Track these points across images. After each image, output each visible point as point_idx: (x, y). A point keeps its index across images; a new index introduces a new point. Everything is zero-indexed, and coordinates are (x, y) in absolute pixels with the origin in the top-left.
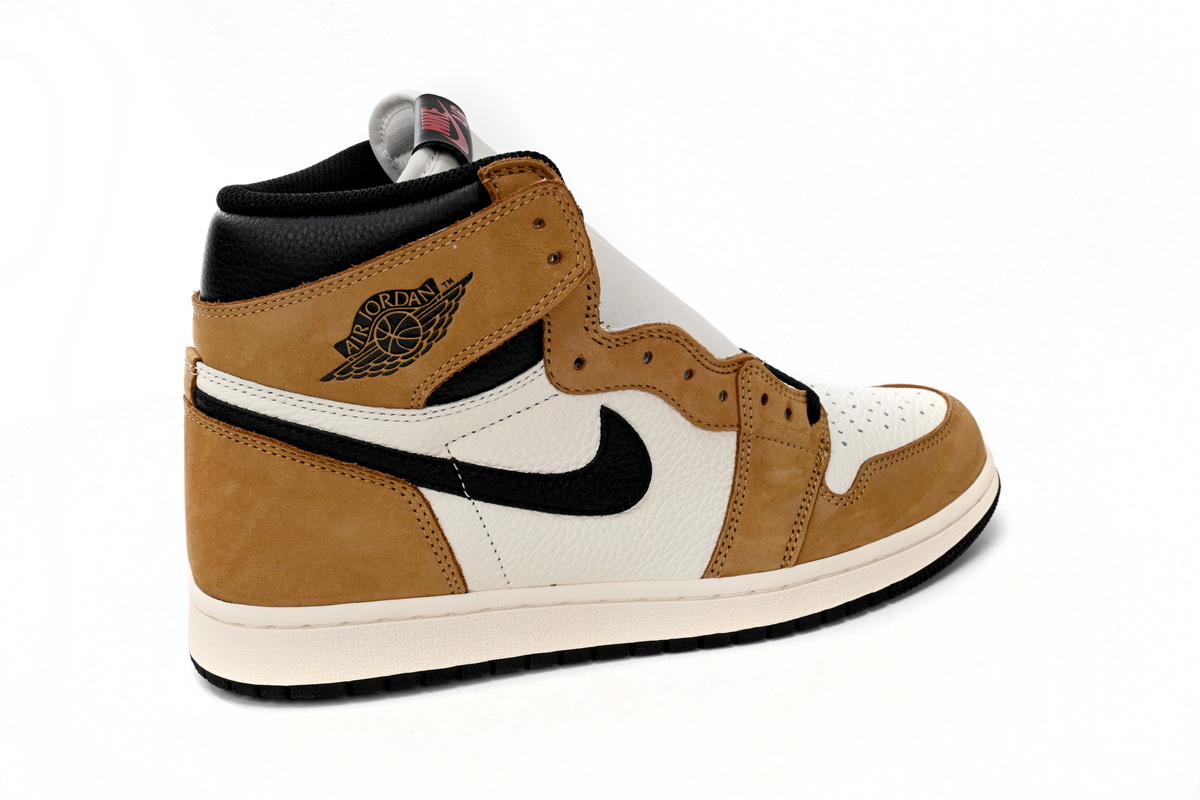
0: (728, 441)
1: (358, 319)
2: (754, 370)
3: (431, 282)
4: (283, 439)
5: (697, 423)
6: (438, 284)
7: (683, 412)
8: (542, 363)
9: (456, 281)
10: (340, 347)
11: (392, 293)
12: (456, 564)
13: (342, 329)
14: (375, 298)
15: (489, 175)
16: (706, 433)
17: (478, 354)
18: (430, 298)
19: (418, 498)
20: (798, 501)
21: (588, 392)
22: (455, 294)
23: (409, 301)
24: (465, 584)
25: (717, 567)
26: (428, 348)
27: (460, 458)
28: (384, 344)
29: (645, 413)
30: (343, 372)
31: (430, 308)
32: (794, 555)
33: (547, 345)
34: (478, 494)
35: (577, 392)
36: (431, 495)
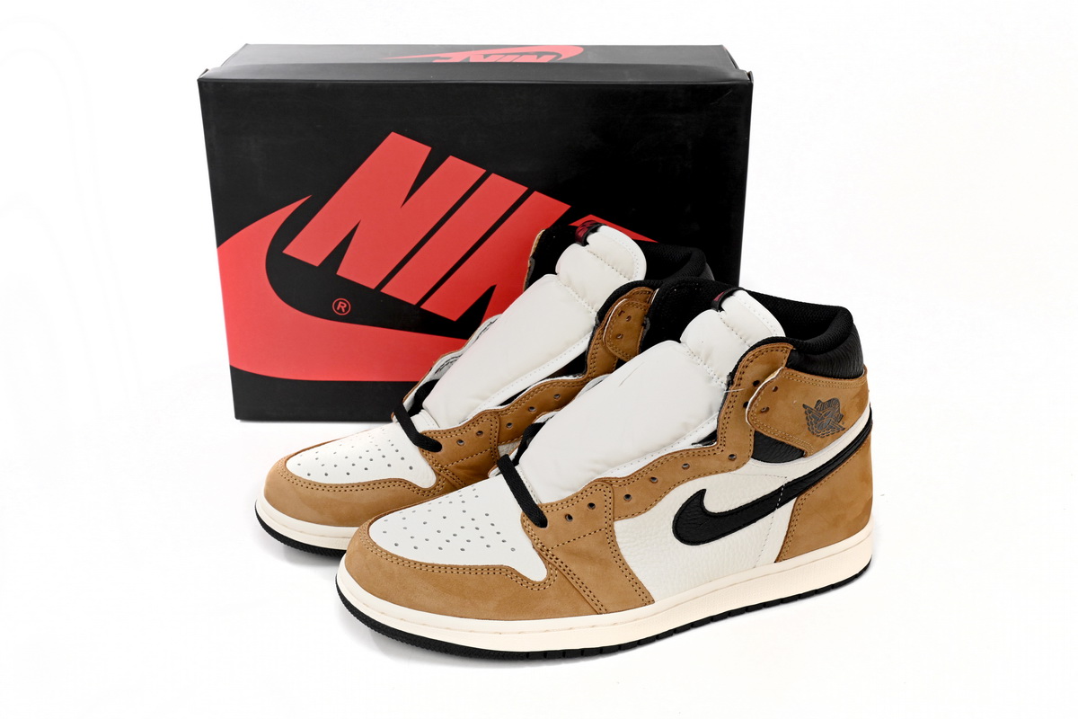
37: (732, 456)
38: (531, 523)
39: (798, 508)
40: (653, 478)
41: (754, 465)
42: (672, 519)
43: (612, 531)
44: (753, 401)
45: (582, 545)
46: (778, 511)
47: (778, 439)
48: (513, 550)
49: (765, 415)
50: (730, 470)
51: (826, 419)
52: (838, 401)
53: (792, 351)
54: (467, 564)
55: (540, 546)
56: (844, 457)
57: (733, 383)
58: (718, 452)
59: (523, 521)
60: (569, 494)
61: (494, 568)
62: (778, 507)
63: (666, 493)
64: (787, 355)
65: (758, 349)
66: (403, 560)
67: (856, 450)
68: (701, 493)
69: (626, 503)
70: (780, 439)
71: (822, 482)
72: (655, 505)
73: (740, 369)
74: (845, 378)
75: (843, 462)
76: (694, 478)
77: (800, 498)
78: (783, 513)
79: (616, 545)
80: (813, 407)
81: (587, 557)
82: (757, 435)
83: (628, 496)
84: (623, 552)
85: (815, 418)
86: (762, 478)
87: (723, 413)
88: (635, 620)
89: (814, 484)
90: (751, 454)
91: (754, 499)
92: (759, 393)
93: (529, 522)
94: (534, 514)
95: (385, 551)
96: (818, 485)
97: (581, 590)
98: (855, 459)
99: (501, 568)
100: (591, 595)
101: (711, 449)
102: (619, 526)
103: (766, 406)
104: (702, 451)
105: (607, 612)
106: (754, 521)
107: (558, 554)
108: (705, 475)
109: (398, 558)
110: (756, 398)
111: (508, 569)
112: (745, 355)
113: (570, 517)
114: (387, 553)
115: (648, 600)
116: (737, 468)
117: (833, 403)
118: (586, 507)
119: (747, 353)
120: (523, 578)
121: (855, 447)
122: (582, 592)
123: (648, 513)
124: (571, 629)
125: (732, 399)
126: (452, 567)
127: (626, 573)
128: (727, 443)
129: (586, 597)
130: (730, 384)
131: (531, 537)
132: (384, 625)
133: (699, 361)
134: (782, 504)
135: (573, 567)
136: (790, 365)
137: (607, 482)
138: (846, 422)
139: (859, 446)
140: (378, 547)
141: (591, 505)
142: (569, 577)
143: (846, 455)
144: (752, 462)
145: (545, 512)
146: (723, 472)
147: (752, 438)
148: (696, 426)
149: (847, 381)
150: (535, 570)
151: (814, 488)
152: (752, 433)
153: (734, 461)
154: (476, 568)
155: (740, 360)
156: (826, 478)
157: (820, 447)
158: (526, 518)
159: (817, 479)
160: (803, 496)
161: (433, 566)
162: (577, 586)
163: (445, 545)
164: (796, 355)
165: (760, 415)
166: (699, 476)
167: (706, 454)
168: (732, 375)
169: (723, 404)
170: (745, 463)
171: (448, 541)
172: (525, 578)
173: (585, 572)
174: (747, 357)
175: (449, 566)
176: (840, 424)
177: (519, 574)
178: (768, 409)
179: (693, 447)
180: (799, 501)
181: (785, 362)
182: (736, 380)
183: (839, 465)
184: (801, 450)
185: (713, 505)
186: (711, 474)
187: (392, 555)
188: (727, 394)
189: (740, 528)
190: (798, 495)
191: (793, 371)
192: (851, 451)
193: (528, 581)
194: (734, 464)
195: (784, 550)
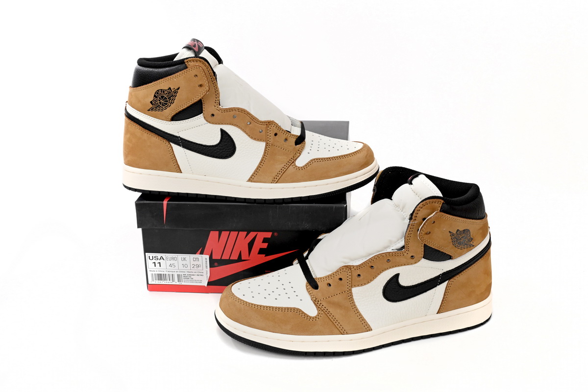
0: (263, 145)
1: (155, 96)
2: (273, 125)
3: (170, 88)
4: (139, 125)
5: (252, 138)
6: (172, 89)
7: (247, 134)
8: (202, 114)
9: (176, 89)
10: (151, 102)
11: (162, 90)
12: (178, 165)
13: (151, 98)
14: (158, 91)
15: (187, 62)
16: (255, 141)
17: (182, 109)
18: (170, 92)
19: (169, 145)
20: (283, 165)
21: (216, 124)
22: (176, 92)
23: (165, 92)
24: (180, 170)
25: (251, 179)
26: (170, 105)
27: (181, 137)
28: (160, 103)
29: (234, 132)
30: (152, 109)
31: (170, 95)
32: (276, 180)
33: (203, 109)
34: (184, 147)
35: (213, 123)
36: (173, 145)
37: (412, 256)
38: (311, 287)
39: (449, 286)
40: (372, 267)
41: (424, 262)
42: (382, 288)
43: (351, 293)
44: (422, 228)
45: (335, 299)
46: (438, 287)
47: (436, 248)
48: (301, 300)
49: (429, 235)
50: (412, 264)
51: (463, 240)
52: (469, 231)
53: (443, 203)
54: (278, 306)
55: (314, 299)
56: (474, 261)
57: (412, 219)
58: (405, 254)
59: (307, 286)
60: (330, 273)
61: (291, 309)
62: (438, 285)
63: (378, 274)
64: (441, 205)
65: (425, 202)
66: (246, 302)
67: (481, 257)
68: (397, 276)
69: (358, 279)
70: (437, 249)
71: (462, 273)
72: (373, 280)
73: (415, 212)
74: (473, 219)
75: (474, 263)
76: (393, 267)
77: (451, 280)
78: (441, 288)
79: (353, 300)
80: (455, 233)
81: (338, 305)
82: (425, 246)
83: (359, 275)
84: (357, 304)
85: (457, 239)
86: (429, 269)
87: (407, 234)
88: (362, 339)
89: (458, 274)
90: (422, 256)
91: (426, 280)
92: (424, 224)
93: (309, 287)
94: (312, 283)
95: (238, 298)
96: (460, 274)
97: (334, 322)
98: (481, 262)
99: (294, 309)
100: (339, 325)
101: (401, 253)
102: (355, 291)
103: (429, 231)
104: (397, 253)
105: (347, 334)
106: (426, 291)
107: (323, 303)
108: (399, 266)
109: (244, 301)
110: (423, 226)
111: (298, 309)
112: (418, 205)
113: (330, 285)
114: (239, 299)
115: (368, 329)
116: (416, 263)
117: (466, 231)
118: (338, 280)
119: (419, 203)
120: (305, 314)
121: (480, 256)
122: (335, 323)
123: (369, 284)
124: (328, 341)
125: (412, 227)
126: (270, 307)
127: (358, 314)
128: (410, 250)
129: (337, 325)
130: (411, 219)
131: (310, 294)
132: (235, 335)
133: (399, 209)
134: (440, 283)
135: (331, 310)
136: (443, 210)
137: (348, 267)
138: (474, 242)
139: (483, 255)
140: (235, 296)
141: (341, 279)
142: (328, 315)
143: (476, 260)
144: (423, 260)
145: (318, 282)
146: (408, 264)
147: (423, 248)
148: (396, 242)
149: (474, 221)
150: (311, 310)
151: (458, 276)
152: (423, 245)
153: (413, 259)
154: (282, 308)
155: (416, 207)
156: (464, 271)
157: (460, 255)
158: (308, 284)
159: (459, 271)
160: (452, 280)
161: (261, 306)
162: (332, 320)
163: (267, 296)
164: (445, 205)
165: (426, 236)
166: (396, 266)
167: (399, 255)
168: (412, 215)
169: (407, 229)
170: (419, 261)
171: (269, 295)
172: (306, 314)
173: (336, 313)
174: (419, 205)
175: (269, 306)
176: (471, 243)
177: (303, 312)
178: (430, 232)
179: (392, 251)
180: (450, 282)
181: (439, 209)
182: (413, 217)
183: (472, 265)
184: (449, 255)
185: (404, 281)
186: (402, 265)
187: (241, 300)
188: (409, 224)
189: (418, 294)
190: (449, 279)
191: (443, 213)
192: (478, 258)
193: (308, 316)
194: (413, 261)
195: (441, 307)
